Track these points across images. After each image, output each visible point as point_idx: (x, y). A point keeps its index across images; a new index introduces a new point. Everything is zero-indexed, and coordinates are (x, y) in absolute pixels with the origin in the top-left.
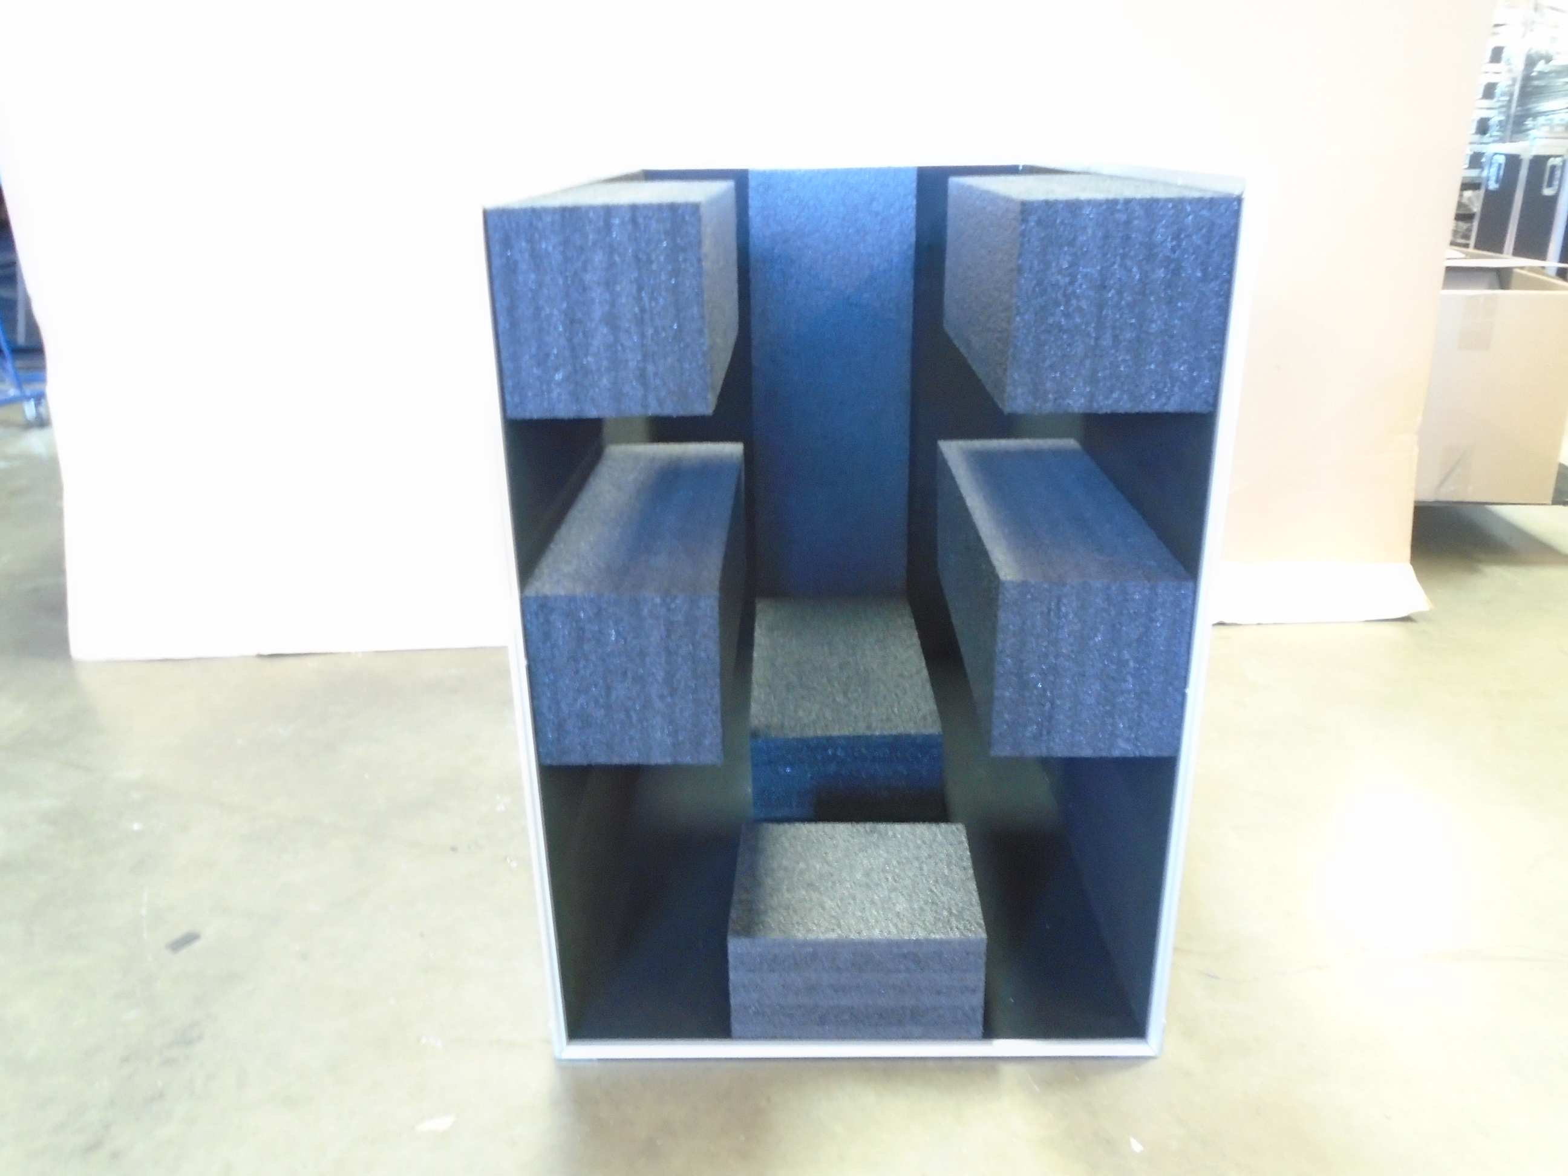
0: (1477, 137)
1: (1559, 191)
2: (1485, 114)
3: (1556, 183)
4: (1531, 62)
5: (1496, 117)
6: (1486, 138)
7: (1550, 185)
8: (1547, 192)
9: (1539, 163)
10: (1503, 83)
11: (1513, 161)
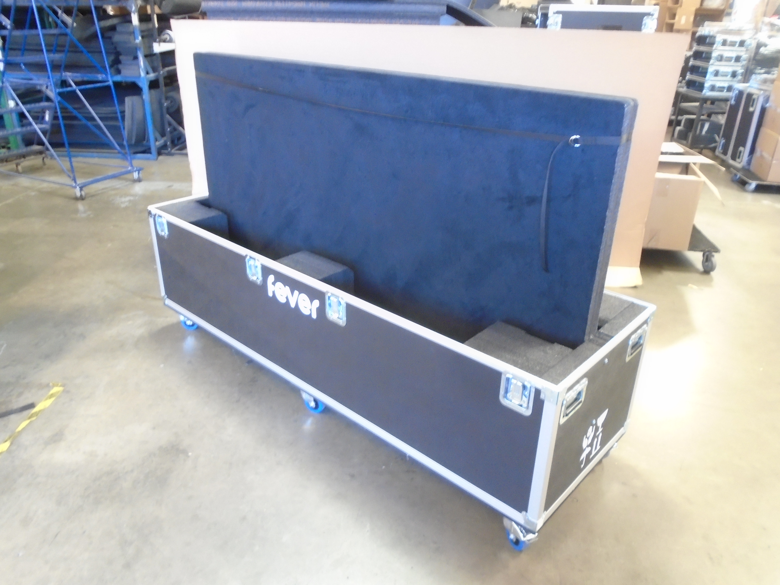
0: (731, 79)
1: (755, 108)
2: (735, 69)
3: (754, 106)
4: (759, 46)
5: (740, 70)
6: (735, 79)
7: (752, 106)
8: (751, 109)
9: (750, 96)
10: (745, 56)
11: (741, 93)
